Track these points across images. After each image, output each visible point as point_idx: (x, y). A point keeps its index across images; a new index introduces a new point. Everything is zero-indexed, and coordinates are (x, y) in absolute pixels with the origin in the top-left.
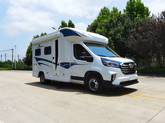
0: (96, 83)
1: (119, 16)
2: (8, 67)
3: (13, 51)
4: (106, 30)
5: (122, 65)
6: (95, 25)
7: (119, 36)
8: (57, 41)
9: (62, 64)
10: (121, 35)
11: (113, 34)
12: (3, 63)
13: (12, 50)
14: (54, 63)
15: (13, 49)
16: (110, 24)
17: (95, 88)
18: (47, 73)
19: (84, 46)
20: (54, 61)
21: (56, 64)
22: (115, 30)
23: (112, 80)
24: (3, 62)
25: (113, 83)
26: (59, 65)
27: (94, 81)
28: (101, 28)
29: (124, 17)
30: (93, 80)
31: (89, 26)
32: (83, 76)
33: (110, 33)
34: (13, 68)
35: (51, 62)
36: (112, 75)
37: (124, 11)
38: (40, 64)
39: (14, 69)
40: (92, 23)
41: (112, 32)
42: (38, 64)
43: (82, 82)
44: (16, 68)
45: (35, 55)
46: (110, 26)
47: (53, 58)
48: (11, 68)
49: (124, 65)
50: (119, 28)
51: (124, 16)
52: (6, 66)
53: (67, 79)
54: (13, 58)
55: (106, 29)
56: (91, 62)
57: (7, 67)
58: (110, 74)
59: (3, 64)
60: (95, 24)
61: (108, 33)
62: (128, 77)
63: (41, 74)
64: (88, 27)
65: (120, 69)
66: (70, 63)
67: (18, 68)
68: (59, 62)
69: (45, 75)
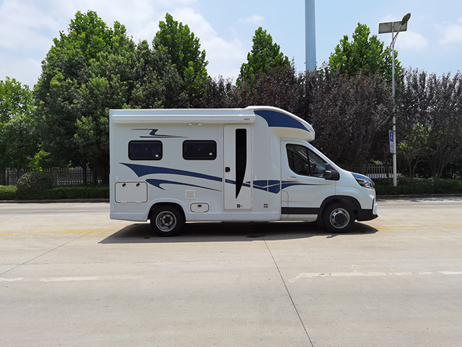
9: (260, 184)
14: (228, 181)
18: (199, 206)
21: (239, 183)
26: (248, 186)
35: (217, 179)
42: (146, 184)
45: (130, 156)
47: (228, 169)
56: (336, 180)
68: (251, 178)
69: (187, 212)
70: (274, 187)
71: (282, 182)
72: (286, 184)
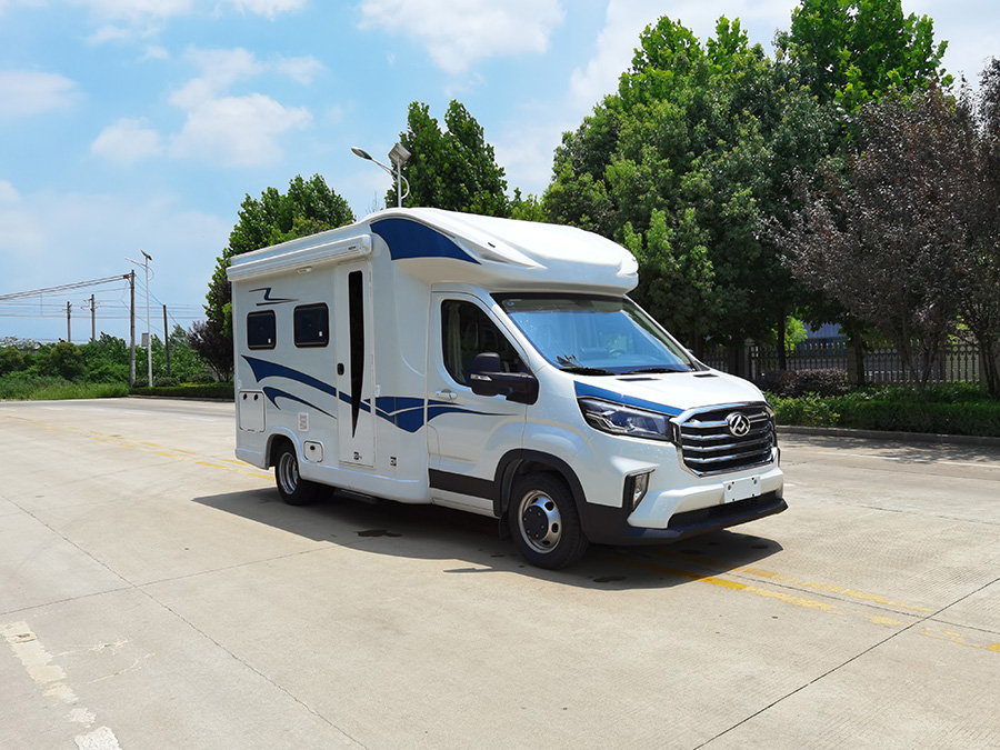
0: (553, 516)
1: (748, 79)
2: (111, 374)
3: (133, 288)
4: (664, 166)
5: (685, 425)
6: (603, 135)
7: (744, 204)
8: (356, 281)
9: (386, 405)
10: (755, 195)
11: (706, 191)
12: (78, 352)
13: (128, 281)
14: (343, 397)
15: (133, 273)
16: (691, 127)
17: (546, 543)
18: (313, 448)
19: (496, 313)
20: (344, 384)
21: (356, 402)
22: (721, 167)
23: (629, 505)
24: (81, 347)
25: (636, 519)
26: (368, 409)
27: (542, 504)
28: (635, 155)
29: (775, 83)
30: (535, 500)
31: (566, 138)
32: (489, 473)
33: (688, 181)
34: (135, 386)
35: (331, 391)
36: (627, 478)
37: (783, 43)
38: (272, 393)
39: (140, 391)
40: (587, 121)
41: (698, 179)
42: (263, 397)
43: (484, 506)
44: (151, 385)
45: (249, 344)
46: (688, 140)
47: (341, 369)
48: (123, 387)
49: (696, 424)
50: (744, 152)
51: (780, 78)
52: (95, 372)
53: (409, 487)
54: (132, 327)
55: (666, 161)
56: (528, 403)
57: (101, 377)
58: (616, 471)
59: (76, 357)
60: (600, 126)
61: (676, 182)
62: (721, 486)
63: (280, 450)
64: (564, 146)
65: (670, 445)
66: (426, 403)
67: (164, 385)
68: (371, 391)
69: (301, 459)
70: (407, 414)
71: (430, 402)
72: (438, 409)
